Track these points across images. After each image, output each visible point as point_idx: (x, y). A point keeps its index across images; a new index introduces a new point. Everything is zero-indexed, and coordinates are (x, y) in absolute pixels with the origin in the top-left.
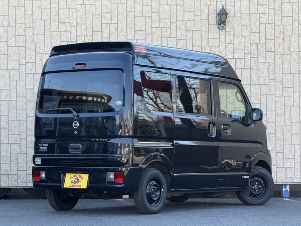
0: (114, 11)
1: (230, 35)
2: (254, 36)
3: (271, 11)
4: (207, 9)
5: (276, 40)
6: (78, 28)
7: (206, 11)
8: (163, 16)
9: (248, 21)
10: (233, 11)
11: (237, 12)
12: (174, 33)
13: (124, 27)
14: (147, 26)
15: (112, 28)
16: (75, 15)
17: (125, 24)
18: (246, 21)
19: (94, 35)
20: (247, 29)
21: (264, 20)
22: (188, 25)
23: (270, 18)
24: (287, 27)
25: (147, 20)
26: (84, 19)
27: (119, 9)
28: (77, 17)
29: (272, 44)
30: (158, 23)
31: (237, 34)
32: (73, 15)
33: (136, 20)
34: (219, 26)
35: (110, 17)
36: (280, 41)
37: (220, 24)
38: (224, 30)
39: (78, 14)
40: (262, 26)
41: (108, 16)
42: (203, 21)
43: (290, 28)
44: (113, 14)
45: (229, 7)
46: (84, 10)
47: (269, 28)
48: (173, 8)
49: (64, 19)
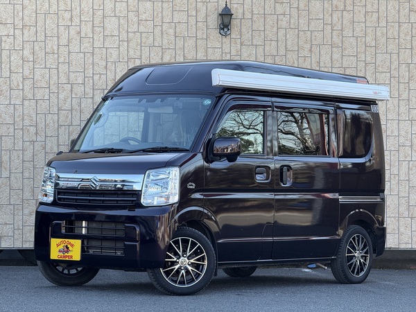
0: (76, 9)
1: (236, 43)
2: (270, 45)
3: (294, 12)
4: (205, 8)
5: (301, 51)
6: (26, 32)
7: (203, 10)
8: (143, 17)
9: (262, 25)
10: (241, 11)
11: (246, 12)
12: (158, 39)
13: (89, 30)
14: (121, 30)
15: (73, 32)
16: (21, 14)
17: (91, 27)
18: (259, 25)
19: (47, 42)
20: (260, 36)
21: (284, 24)
22: (178, 30)
23: (292, 21)
24: (316, 33)
25: (122, 21)
26: (33, 19)
27: (82, 6)
28: (25, 17)
29: (295, 57)
30: (136, 25)
31: (247, 43)
32: (18, 13)
33: (106, 21)
34: (222, 31)
35: (69, 17)
36: (306, 53)
37: (223, 29)
38: (228, 37)
39: (26, 12)
40: (281, 33)
41: (67, 15)
42: (200, 24)
43: (320, 35)
44: (74, 13)
45: (236, 6)
46: (34, 7)
47: (291, 35)
48: (157, 6)
49: (6, 19)
